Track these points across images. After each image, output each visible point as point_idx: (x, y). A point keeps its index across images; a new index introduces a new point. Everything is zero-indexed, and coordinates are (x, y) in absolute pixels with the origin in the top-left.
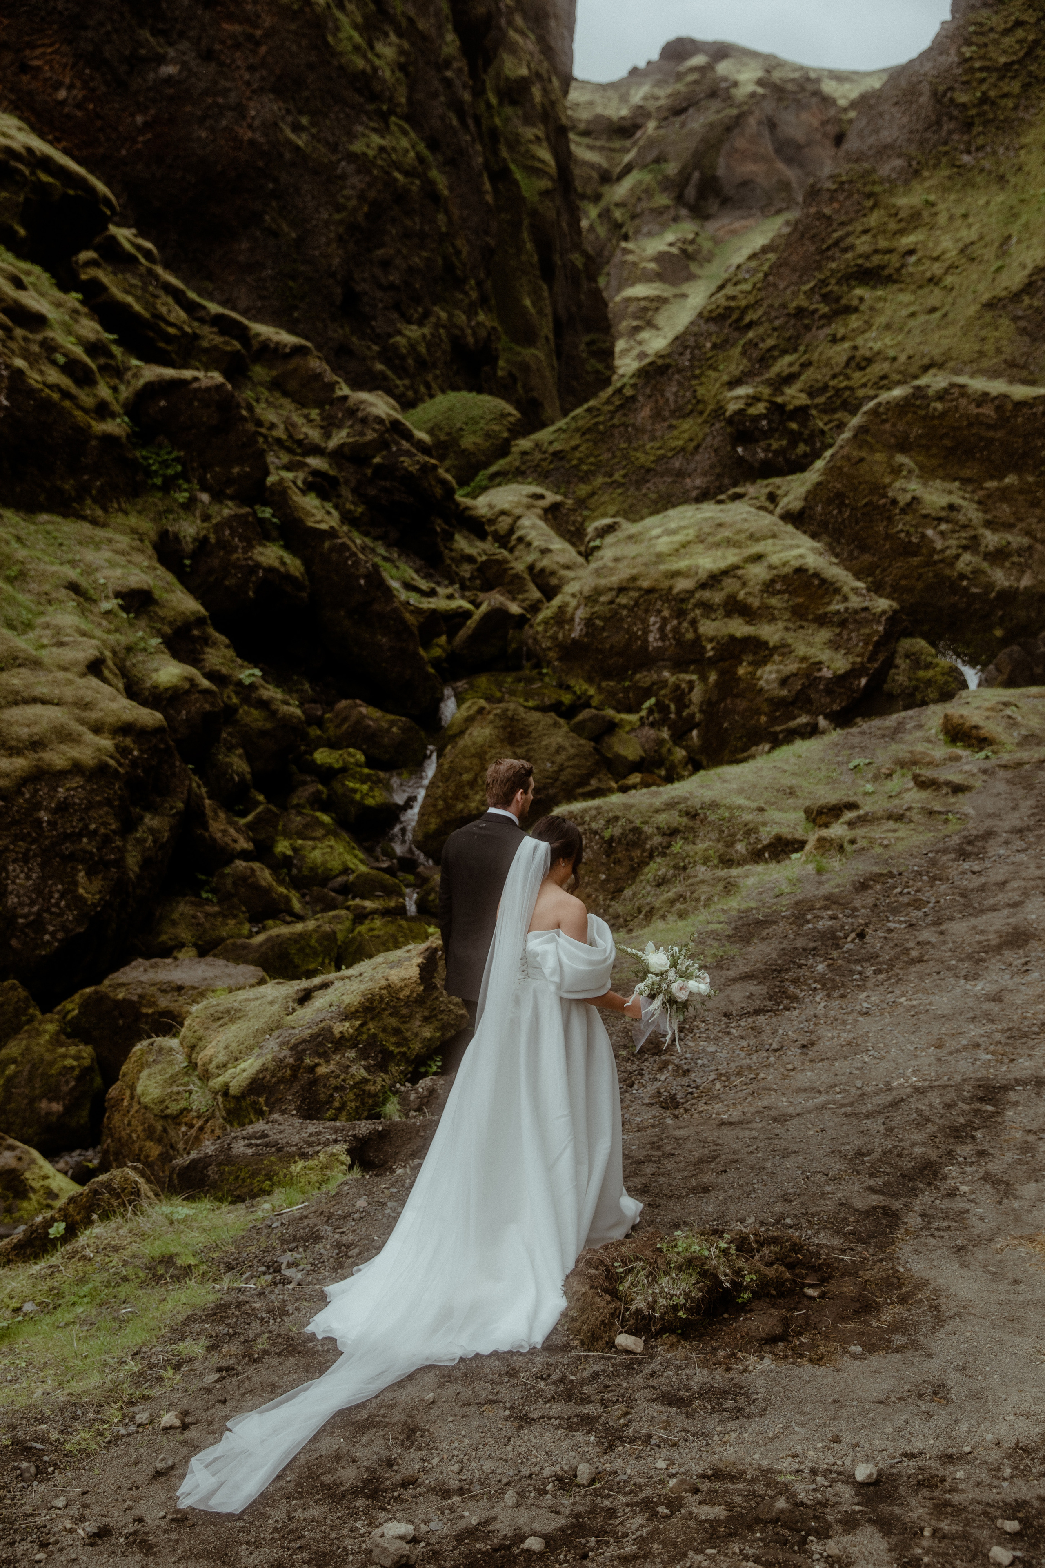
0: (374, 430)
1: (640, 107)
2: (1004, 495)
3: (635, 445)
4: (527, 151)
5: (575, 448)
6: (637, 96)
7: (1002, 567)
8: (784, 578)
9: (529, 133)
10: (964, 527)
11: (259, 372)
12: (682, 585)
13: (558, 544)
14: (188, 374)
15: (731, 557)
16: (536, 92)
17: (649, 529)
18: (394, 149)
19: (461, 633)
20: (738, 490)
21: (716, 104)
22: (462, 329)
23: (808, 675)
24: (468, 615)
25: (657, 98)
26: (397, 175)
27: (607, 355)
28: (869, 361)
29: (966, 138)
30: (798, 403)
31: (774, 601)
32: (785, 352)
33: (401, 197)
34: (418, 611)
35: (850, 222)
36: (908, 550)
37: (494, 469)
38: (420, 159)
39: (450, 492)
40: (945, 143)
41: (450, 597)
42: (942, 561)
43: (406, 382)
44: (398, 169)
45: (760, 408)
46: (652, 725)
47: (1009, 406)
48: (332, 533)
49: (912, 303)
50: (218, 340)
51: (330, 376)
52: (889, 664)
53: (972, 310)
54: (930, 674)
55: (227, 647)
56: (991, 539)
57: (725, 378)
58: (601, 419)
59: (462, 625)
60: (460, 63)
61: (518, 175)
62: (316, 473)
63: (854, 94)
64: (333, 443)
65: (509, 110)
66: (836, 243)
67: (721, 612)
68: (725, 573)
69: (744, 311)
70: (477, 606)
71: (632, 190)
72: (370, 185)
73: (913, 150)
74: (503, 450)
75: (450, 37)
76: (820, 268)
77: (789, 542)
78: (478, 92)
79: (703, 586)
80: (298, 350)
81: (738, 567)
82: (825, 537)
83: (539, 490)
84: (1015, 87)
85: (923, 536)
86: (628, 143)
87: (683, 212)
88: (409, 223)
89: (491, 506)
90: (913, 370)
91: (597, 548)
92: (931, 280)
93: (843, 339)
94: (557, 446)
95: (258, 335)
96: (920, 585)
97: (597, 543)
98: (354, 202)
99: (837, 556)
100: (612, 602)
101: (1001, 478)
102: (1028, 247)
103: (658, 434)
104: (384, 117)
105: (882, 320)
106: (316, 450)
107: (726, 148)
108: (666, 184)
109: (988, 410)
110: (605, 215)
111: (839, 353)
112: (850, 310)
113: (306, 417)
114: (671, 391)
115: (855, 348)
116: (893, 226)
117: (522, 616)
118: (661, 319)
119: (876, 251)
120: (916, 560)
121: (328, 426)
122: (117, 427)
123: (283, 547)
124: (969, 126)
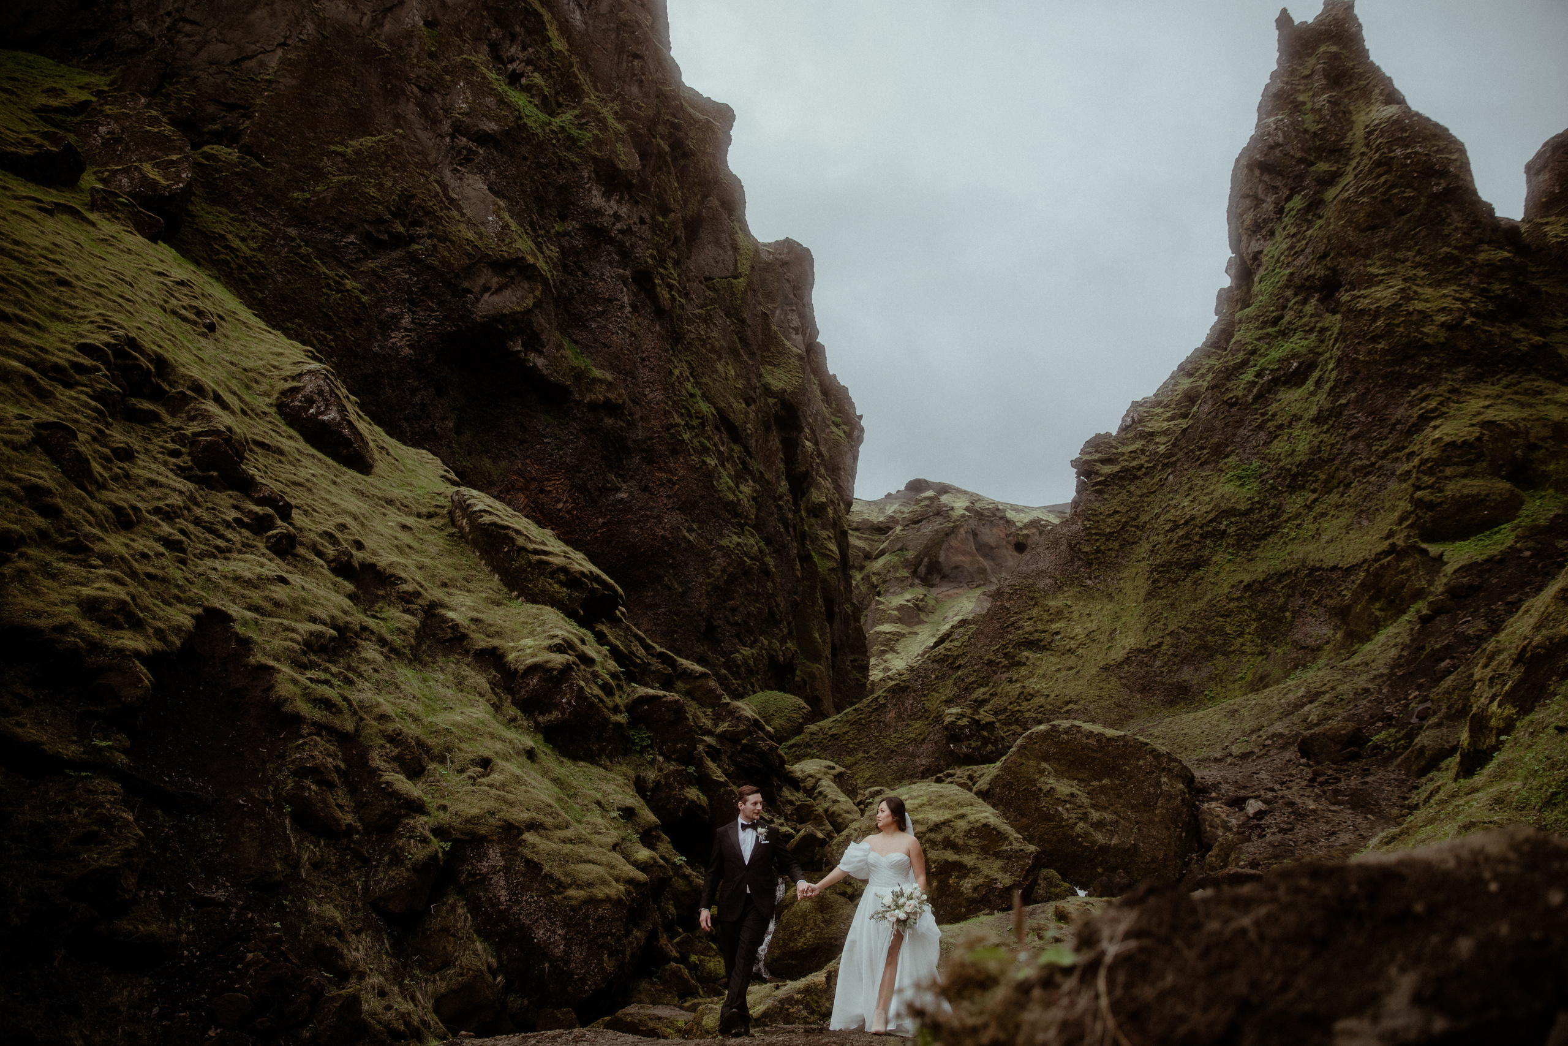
0: (744, 724)
1: (892, 517)
2: (1102, 790)
3: (884, 734)
4: (822, 545)
5: (846, 733)
6: (890, 511)
7: (1101, 832)
8: (977, 829)
9: (824, 534)
10: (1079, 807)
11: (679, 684)
13: (843, 798)
15: (947, 815)
16: (830, 511)
18: (745, 545)
20: (950, 771)
21: (940, 520)
22: (776, 651)
23: (989, 886)
24: (791, 836)
25: (903, 513)
26: (746, 559)
27: (865, 669)
28: (1032, 696)
29: (1088, 571)
30: (988, 720)
31: (971, 842)
32: (980, 685)
33: (747, 572)
35: (1021, 612)
36: (1048, 818)
37: (792, 742)
38: (761, 551)
39: (783, 762)
40: (1076, 573)
41: (782, 825)
42: (1067, 826)
43: (739, 682)
45: (965, 721)
47: (1104, 740)
48: (725, 784)
49: (1059, 663)
50: (661, 666)
51: (720, 691)
52: (1035, 883)
53: (1094, 671)
54: (1058, 890)
55: (668, 843)
56: (1095, 815)
57: (943, 697)
58: (863, 716)
60: (789, 498)
61: (817, 560)
62: (709, 746)
63: (1026, 520)
64: (719, 730)
65: (813, 520)
66: (1012, 624)
67: (941, 846)
68: (944, 823)
69: (956, 658)
70: (798, 832)
71: (884, 565)
72: (729, 564)
73: (1057, 575)
74: (799, 730)
75: (783, 483)
76: (1002, 637)
77: (980, 809)
78: (797, 511)
79: (931, 830)
80: (704, 675)
81: (951, 821)
82: (1001, 807)
83: (832, 764)
84: (1116, 545)
85: (1057, 810)
86: (883, 537)
87: (917, 581)
88: (751, 587)
89: (802, 771)
90: (1059, 703)
92: (1069, 650)
93: (1016, 681)
94: (834, 731)
95: (681, 665)
96: (1055, 839)
98: (719, 573)
99: (1007, 819)
101: (1101, 781)
102: (1126, 637)
103: (899, 729)
104: (742, 526)
105: (1040, 672)
106: (709, 733)
107: (945, 546)
108: (906, 564)
109: (1092, 741)
110: (866, 579)
111: (1014, 689)
112: (1020, 664)
113: (704, 712)
114: (908, 703)
115: (1024, 687)
116: (1046, 617)
117: (824, 840)
118: (899, 647)
119: (1036, 631)
120: (1052, 824)
121: (717, 719)
122: (621, 718)
123: (700, 789)
124: (1089, 564)
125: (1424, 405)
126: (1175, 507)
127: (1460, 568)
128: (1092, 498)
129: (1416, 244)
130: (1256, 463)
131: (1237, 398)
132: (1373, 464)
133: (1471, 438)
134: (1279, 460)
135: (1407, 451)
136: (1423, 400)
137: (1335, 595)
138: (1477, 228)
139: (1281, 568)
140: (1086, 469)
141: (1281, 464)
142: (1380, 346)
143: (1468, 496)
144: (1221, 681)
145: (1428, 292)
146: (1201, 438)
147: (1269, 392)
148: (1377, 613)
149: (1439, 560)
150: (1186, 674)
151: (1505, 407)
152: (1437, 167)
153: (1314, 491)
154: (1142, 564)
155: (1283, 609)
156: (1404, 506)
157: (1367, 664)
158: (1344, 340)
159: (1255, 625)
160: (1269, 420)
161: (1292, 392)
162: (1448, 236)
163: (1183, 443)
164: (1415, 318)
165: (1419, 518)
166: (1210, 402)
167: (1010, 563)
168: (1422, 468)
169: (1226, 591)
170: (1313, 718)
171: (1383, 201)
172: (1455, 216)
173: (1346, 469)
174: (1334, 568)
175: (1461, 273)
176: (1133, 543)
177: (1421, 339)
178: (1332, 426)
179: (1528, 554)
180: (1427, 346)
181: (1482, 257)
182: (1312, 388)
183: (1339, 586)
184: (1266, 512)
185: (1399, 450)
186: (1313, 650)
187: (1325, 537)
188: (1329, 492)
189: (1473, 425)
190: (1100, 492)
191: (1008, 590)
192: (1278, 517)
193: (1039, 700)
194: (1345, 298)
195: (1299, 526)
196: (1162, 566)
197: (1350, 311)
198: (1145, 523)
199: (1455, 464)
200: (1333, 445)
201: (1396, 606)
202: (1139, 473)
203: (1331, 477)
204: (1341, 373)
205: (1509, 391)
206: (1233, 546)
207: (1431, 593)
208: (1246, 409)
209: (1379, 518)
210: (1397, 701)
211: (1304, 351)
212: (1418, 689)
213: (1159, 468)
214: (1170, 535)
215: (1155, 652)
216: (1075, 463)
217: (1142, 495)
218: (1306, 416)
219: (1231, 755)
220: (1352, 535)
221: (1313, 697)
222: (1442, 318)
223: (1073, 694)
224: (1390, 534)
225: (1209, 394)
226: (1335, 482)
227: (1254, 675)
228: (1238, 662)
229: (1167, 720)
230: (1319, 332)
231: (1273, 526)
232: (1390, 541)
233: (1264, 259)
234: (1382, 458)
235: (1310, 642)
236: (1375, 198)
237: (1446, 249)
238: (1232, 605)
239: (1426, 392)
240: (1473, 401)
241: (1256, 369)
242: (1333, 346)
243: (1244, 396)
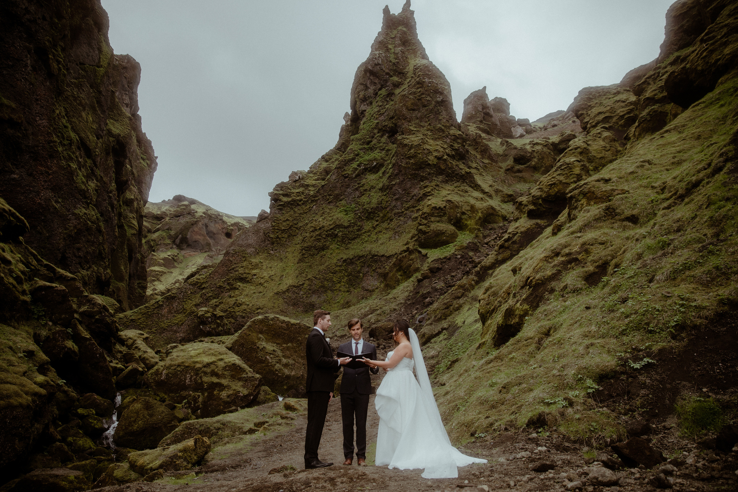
0: (98, 308)
1: (165, 212)
2: (288, 348)
3: (160, 320)
4: (129, 221)
5: (139, 319)
6: (164, 209)
7: (287, 369)
8: (229, 366)
9: (131, 215)
10: (277, 356)
12: (198, 366)
13: (149, 350)
14: (54, 285)
15: (213, 359)
16: (135, 204)
17: (188, 348)
18: (89, 214)
19: (121, 375)
20: (202, 339)
21: (189, 217)
22: (101, 274)
23: (236, 395)
24: (123, 370)
25: (170, 211)
26: (88, 222)
27: (145, 288)
28: (241, 305)
29: (272, 246)
30: (221, 314)
31: (226, 373)
32: (214, 298)
33: (88, 229)
34: (112, 367)
35: (238, 263)
36: (261, 362)
38: (98, 219)
39: (118, 330)
40: (266, 247)
41: (117, 364)
42: (271, 365)
44: (89, 220)
45: (209, 315)
46: (186, 408)
47: (290, 325)
48: (89, 339)
49: (255, 290)
50: (46, 272)
51: (82, 288)
52: (259, 393)
53: (271, 294)
54: (269, 397)
55: (55, 372)
56: (284, 361)
57: (195, 303)
58: (150, 310)
59: (120, 373)
60: (115, 192)
61: (126, 228)
63: (233, 222)
64: (82, 310)
65: (125, 207)
66: (233, 269)
67: (210, 375)
68: (211, 363)
69: (202, 283)
70: (127, 367)
71: (158, 236)
72: (79, 224)
73: (257, 247)
75: (113, 184)
76: (227, 275)
77: (231, 356)
78: (118, 201)
79: (205, 367)
80: (73, 279)
81: (215, 362)
82: (239, 355)
84: (286, 236)
85: (266, 358)
86: (159, 222)
87: (174, 246)
88: (90, 237)
89: (126, 336)
90: (254, 309)
91: (171, 352)
92: (260, 284)
93: (233, 297)
94: (133, 317)
95: (60, 272)
96: (264, 372)
97: (171, 351)
98: (72, 228)
99: (244, 361)
100: (175, 369)
101: (287, 344)
102: (288, 279)
103: (169, 318)
104: (88, 204)
105: (245, 293)
106: (76, 312)
107: (191, 230)
108: (170, 237)
109: (284, 325)
110: (148, 242)
111: (232, 301)
112: (236, 289)
114: (175, 305)
115: (237, 300)
116: (250, 267)
117: (142, 371)
118: (162, 279)
119: (245, 273)
120: (264, 365)
121: (80, 304)
122: (27, 298)
123: (73, 342)
124: (273, 243)
125: (425, 189)
126: (316, 221)
127: (435, 260)
128: (277, 212)
129: (429, 121)
130: (353, 206)
131: (349, 175)
132: (403, 212)
133: (442, 206)
134: (364, 205)
135: (417, 208)
136: (425, 187)
137: (382, 268)
138: (451, 119)
139: (361, 254)
140: (275, 198)
141: (364, 207)
142: (411, 161)
143: (439, 230)
144: (329, 303)
145: (431, 142)
146: (330, 190)
147: (362, 174)
148: (399, 277)
149: (426, 256)
150: (314, 299)
151: (454, 195)
152: (440, 90)
153: (377, 221)
154: (298, 246)
155: (359, 272)
156: (414, 232)
157: (395, 298)
158: (397, 156)
159: (346, 278)
160: (361, 187)
161: (372, 175)
162: (441, 120)
163: (322, 191)
164: (426, 152)
165: (419, 237)
166: (336, 174)
167: (223, 242)
168: (422, 216)
169: (335, 262)
170: (373, 320)
171: (418, 99)
172: (444, 113)
173: (391, 213)
174: (383, 256)
175: (444, 137)
176: (294, 236)
177: (427, 161)
178: (388, 193)
179: (459, 256)
180: (429, 164)
181: (452, 132)
182: (381, 175)
183: (384, 264)
184: (356, 228)
185: (414, 207)
186: (370, 291)
187: (380, 242)
188: (383, 222)
189: (443, 201)
190: (281, 209)
191: (232, 252)
192: (361, 231)
193: (244, 307)
194: (399, 138)
195: (369, 236)
196: (307, 248)
197: (401, 143)
198: (301, 227)
199: (435, 216)
200: (387, 202)
201: (407, 275)
202: (300, 203)
203: (385, 216)
204: (394, 170)
205: (456, 189)
206: (340, 241)
207: (422, 270)
208: (351, 180)
209: (403, 236)
210: (408, 314)
211: (379, 158)
212: (416, 310)
213: (310, 202)
214: (312, 233)
215: (301, 287)
216: (271, 194)
217: (300, 214)
218: (377, 187)
219: (336, 336)
220: (391, 242)
221: (372, 311)
222: (435, 154)
223: (261, 305)
224: (407, 243)
225: (336, 171)
226: (386, 218)
227: (344, 301)
228: (337, 295)
229: (306, 319)
230: (387, 151)
231: (358, 235)
232: (407, 246)
233: (367, 114)
234: (406, 210)
235: (370, 288)
236: (416, 97)
237: (439, 125)
238: (337, 268)
239: (427, 184)
240: (444, 191)
241: (358, 162)
242: (392, 158)
243: (352, 174)
